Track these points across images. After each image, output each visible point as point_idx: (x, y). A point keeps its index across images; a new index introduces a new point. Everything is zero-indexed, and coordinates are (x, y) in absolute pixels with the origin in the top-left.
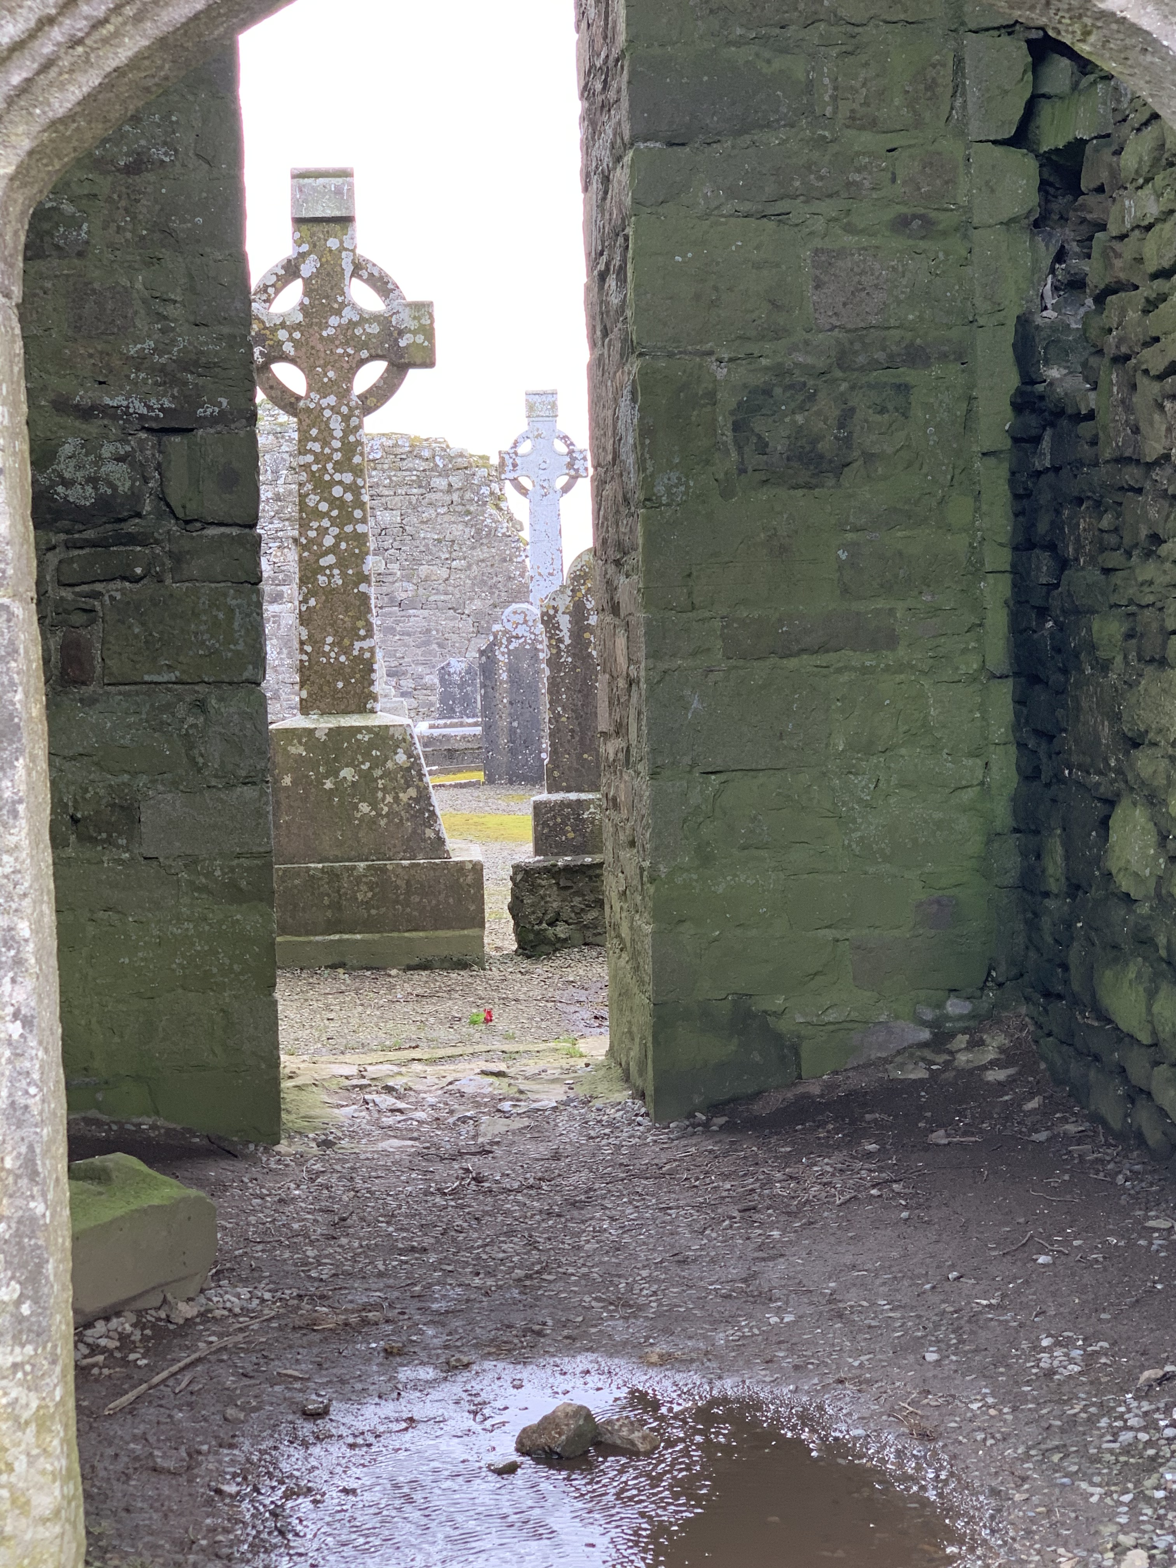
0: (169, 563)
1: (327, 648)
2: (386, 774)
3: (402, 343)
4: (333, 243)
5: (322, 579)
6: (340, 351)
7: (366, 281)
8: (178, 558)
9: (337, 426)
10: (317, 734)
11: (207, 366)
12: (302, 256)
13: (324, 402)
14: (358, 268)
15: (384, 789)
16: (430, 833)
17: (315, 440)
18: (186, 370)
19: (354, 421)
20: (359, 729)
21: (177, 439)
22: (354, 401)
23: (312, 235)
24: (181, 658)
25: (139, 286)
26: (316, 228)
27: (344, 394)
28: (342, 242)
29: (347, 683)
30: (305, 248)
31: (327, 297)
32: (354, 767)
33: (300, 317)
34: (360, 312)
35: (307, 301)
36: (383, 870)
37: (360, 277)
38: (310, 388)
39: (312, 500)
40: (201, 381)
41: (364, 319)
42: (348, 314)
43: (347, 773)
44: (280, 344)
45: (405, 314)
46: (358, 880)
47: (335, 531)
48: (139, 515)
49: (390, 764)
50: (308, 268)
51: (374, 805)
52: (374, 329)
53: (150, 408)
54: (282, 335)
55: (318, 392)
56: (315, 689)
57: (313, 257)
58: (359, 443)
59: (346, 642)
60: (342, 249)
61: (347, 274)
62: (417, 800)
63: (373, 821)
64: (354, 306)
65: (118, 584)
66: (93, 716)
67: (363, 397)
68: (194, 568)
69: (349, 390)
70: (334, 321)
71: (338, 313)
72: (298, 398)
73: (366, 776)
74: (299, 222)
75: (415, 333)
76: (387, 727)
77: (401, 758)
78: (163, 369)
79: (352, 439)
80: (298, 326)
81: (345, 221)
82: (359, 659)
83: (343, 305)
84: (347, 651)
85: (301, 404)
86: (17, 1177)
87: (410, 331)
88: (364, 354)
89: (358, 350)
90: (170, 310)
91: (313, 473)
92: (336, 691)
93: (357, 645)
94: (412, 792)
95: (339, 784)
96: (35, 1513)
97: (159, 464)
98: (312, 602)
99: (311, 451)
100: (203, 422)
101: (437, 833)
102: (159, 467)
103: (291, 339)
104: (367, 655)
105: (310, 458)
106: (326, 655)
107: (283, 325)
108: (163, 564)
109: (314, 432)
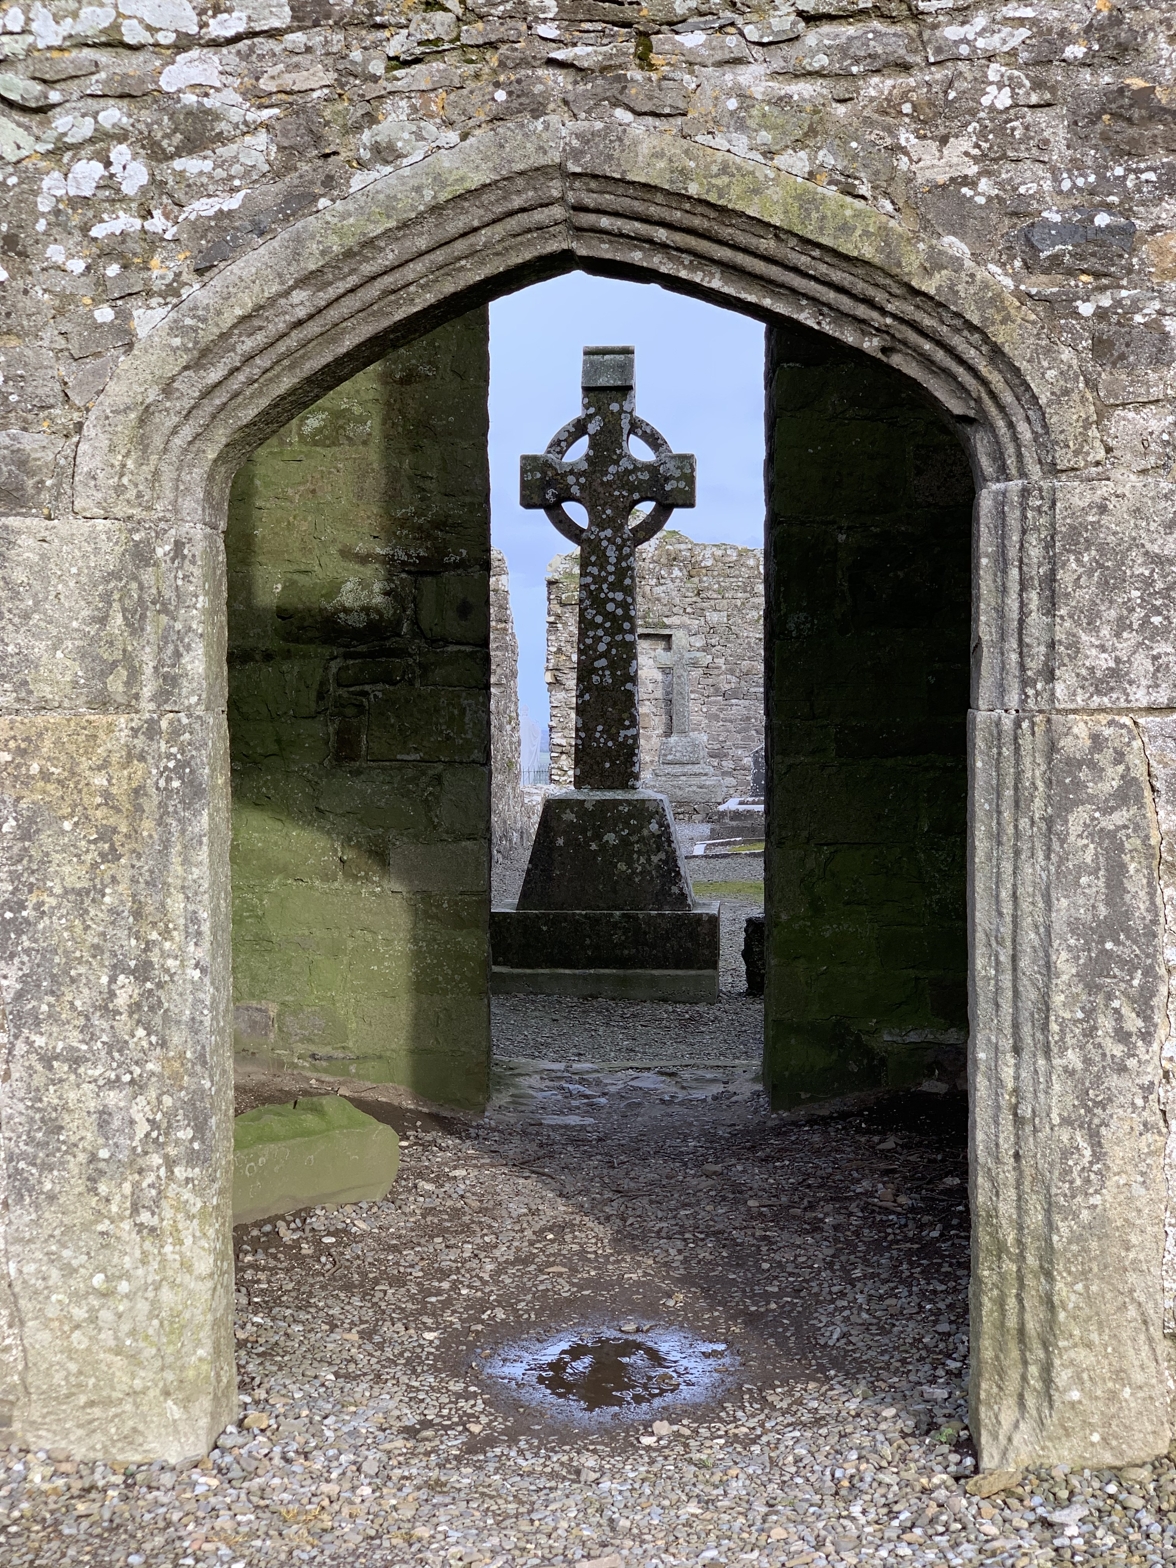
0: (418, 671)
1: (598, 735)
2: (642, 840)
3: (668, 488)
4: (615, 407)
5: (595, 679)
6: (617, 493)
7: (641, 437)
8: (425, 668)
9: (612, 554)
10: (586, 805)
11: (453, 526)
12: (590, 417)
13: (602, 535)
14: (636, 426)
15: (639, 852)
16: (675, 890)
17: (594, 565)
18: (438, 528)
19: (626, 550)
20: (620, 802)
21: (429, 579)
22: (627, 533)
23: (598, 401)
24: (425, 743)
25: (406, 466)
26: (602, 395)
27: (618, 529)
28: (621, 406)
29: (613, 764)
30: (592, 410)
31: (608, 450)
32: (615, 832)
33: (584, 466)
34: (634, 461)
35: (591, 453)
36: (636, 918)
37: (636, 434)
38: (591, 523)
39: (590, 613)
40: (448, 536)
41: (638, 467)
42: (624, 464)
43: (610, 838)
44: (569, 487)
45: (671, 465)
46: (615, 925)
47: (607, 639)
48: (399, 635)
49: (645, 832)
50: (593, 428)
51: (629, 864)
52: (645, 476)
53: (410, 556)
54: (571, 480)
55: (598, 526)
56: (587, 768)
57: (598, 417)
58: (630, 568)
59: (614, 730)
60: (621, 411)
61: (625, 432)
62: (666, 862)
63: (630, 878)
64: (629, 457)
65: (380, 686)
66: (358, 784)
67: (634, 530)
68: (438, 675)
69: (622, 526)
70: (612, 469)
71: (617, 463)
72: (582, 530)
73: (625, 842)
74: (587, 390)
75: (678, 480)
76: (643, 801)
77: (654, 827)
78: (420, 528)
79: (624, 564)
80: (583, 473)
81: (625, 390)
82: (623, 745)
83: (621, 457)
84: (614, 737)
85: (584, 535)
86: (194, 1064)
87: (673, 478)
88: (636, 496)
89: (631, 492)
90: (428, 485)
91: (591, 592)
92: (603, 769)
93: (623, 733)
94: (661, 855)
95: (603, 847)
96: (196, 1273)
97: (415, 598)
98: (587, 697)
99: (590, 574)
100: (447, 567)
101: (681, 889)
102: (414, 601)
103: (577, 483)
104: (630, 741)
105: (589, 580)
106: (597, 740)
107: (571, 472)
108: (414, 673)
109: (593, 559)
